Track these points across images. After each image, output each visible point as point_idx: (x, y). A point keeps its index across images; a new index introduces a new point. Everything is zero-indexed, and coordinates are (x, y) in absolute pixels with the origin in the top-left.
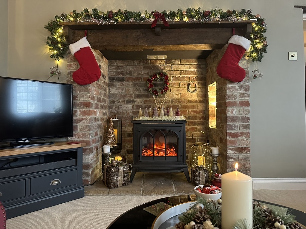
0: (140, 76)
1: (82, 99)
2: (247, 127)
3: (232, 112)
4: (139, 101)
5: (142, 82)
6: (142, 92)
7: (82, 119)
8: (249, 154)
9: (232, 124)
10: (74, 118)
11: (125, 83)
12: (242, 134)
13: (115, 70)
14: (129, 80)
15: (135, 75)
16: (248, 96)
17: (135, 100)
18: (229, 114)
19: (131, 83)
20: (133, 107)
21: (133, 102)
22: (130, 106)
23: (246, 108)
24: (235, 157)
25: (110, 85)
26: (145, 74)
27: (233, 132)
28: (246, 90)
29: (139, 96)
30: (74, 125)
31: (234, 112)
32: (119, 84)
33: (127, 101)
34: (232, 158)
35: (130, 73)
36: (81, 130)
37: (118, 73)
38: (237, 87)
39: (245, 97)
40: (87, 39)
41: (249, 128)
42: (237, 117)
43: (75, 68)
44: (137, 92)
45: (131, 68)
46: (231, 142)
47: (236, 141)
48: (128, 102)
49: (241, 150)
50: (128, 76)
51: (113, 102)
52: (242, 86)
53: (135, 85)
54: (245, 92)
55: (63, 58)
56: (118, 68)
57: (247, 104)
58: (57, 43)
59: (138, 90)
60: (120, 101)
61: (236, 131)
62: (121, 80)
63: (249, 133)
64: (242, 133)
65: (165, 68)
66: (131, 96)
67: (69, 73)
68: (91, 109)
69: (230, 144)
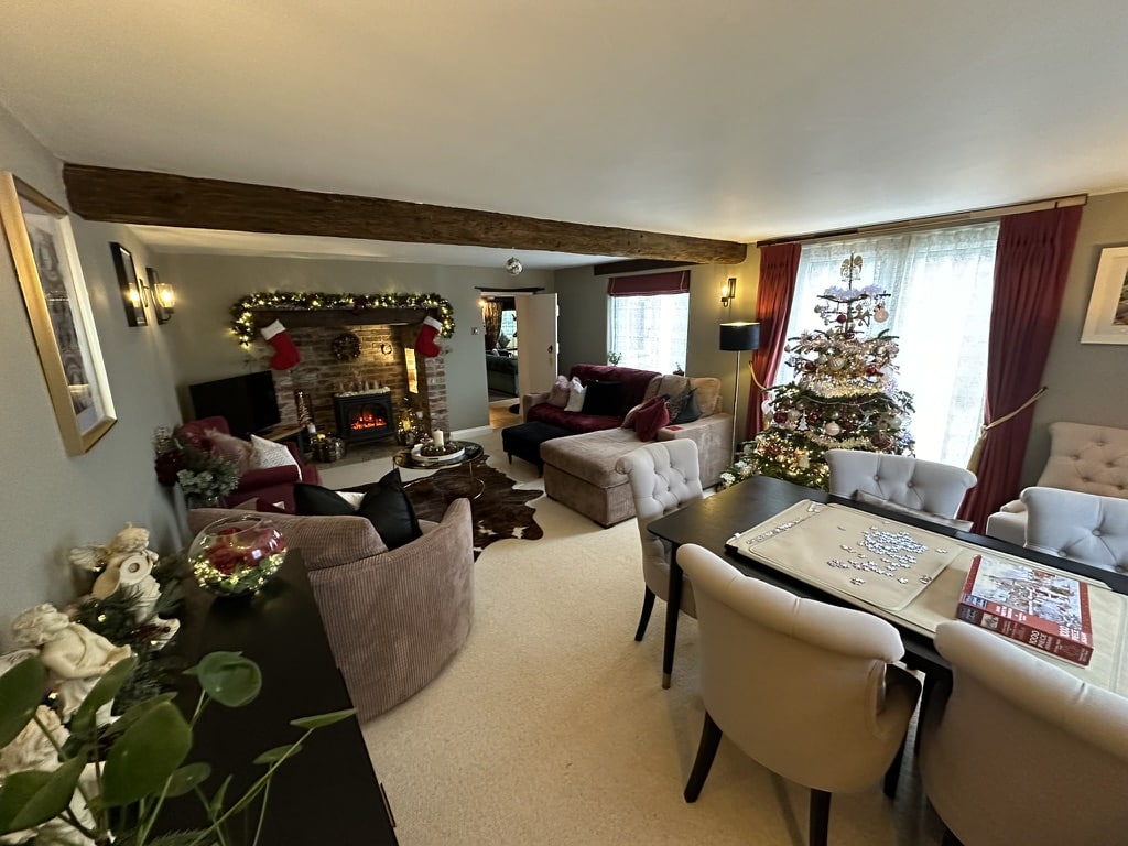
0: (322, 339)
1: (283, 383)
3: (431, 381)
4: (324, 369)
5: (325, 345)
6: (329, 358)
7: (286, 404)
9: (431, 391)
14: (307, 343)
15: (315, 338)
16: (443, 367)
17: (319, 367)
18: (429, 383)
21: (318, 370)
22: (314, 375)
23: (442, 377)
24: (437, 418)
26: (329, 336)
27: (433, 398)
28: (441, 363)
29: (324, 363)
31: (433, 382)
34: (434, 419)
35: (308, 336)
36: (286, 415)
38: (434, 361)
40: (282, 323)
41: (445, 393)
42: (436, 386)
43: (269, 352)
44: (321, 359)
46: (433, 406)
47: (436, 405)
48: (311, 371)
53: (316, 349)
58: (245, 327)
59: (321, 355)
63: (446, 397)
64: (440, 398)
66: (312, 363)
67: (262, 358)
69: (431, 408)
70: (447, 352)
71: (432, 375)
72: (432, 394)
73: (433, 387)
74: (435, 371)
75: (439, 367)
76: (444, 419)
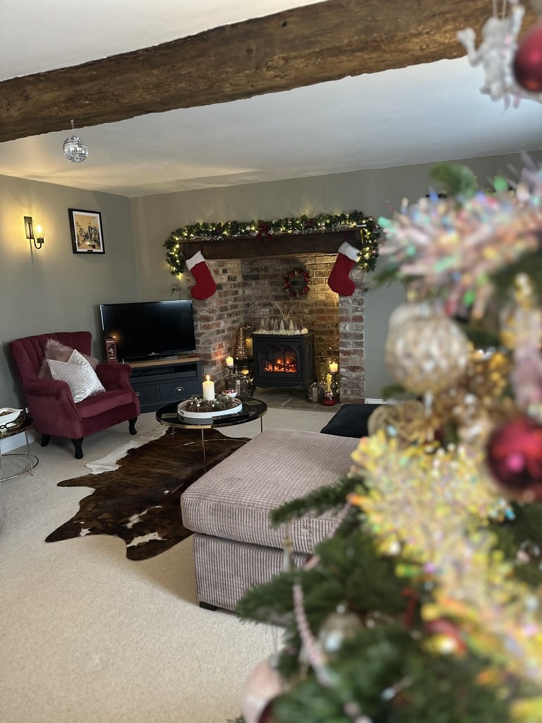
0: (277, 272)
1: (202, 314)
2: (361, 344)
3: (345, 328)
4: (277, 305)
5: (278, 280)
6: (281, 293)
7: (203, 333)
8: (363, 373)
9: (344, 340)
10: (196, 332)
11: (261, 282)
12: (355, 352)
13: (249, 266)
14: (264, 277)
15: (271, 271)
16: (362, 310)
17: (272, 303)
18: (341, 330)
19: (267, 282)
20: (270, 311)
21: (272, 305)
22: (267, 310)
23: (360, 324)
24: (348, 375)
25: (244, 285)
26: (283, 269)
27: (345, 349)
28: (360, 305)
29: (277, 298)
30: (196, 338)
31: (347, 328)
32: (254, 283)
33: (263, 304)
34: (344, 377)
35: (266, 269)
36: (203, 344)
37: (252, 270)
38: (350, 301)
39: (358, 311)
40: (202, 253)
41: (362, 345)
42: (350, 334)
43: (193, 283)
44: (274, 293)
45: (267, 263)
46: (344, 360)
47: (349, 359)
48: (265, 305)
49: (353, 369)
50: (263, 273)
51: (248, 305)
52: (356, 300)
53: (272, 284)
54: (358, 306)
55: (182, 272)
56: (251, 263)
57: (360, 319)
58: (176, 259)
59: (276, 290)
60: (256, 304)
61: (350, 348)
62: (256, 278)
63: (362, 351)
64: (354, 350)
65: (306, 262)
66: (267, 297)
67: (189, 288)
68: (210, 323)
69: (342, 362)
70: (366, 290)
71: (347, 320)
72: (344, 345)
73: (346, 335)
74: (351, 315)
75: (356, 310)
76: (358, 378)
